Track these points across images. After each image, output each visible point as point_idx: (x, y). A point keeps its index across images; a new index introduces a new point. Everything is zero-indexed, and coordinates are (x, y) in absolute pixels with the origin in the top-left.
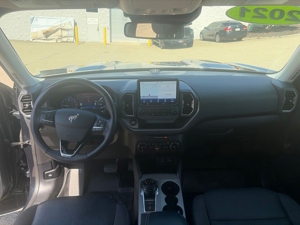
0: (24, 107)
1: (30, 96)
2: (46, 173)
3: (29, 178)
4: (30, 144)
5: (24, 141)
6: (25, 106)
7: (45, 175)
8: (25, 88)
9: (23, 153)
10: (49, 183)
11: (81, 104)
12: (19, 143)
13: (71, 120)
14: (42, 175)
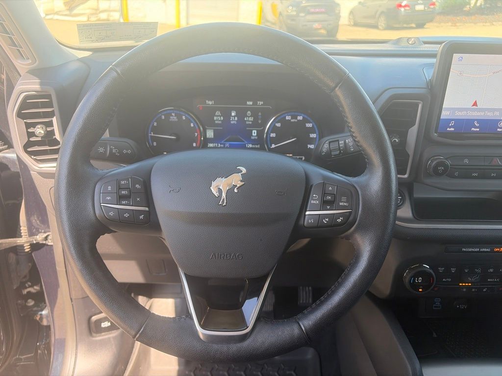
0: (29, 138)
1: (49, 96)
2: (94, 318)
3: (48, 327)
4: (50, 243)
5: (31, 234)
6: (32, 134)
7: (93, 326)
8: (34, 72)
9: (30, 264)
10: (103, 343)
11: (210, 134)
12: (19, 241)
13: (224, 195)
14: (85, 326)
